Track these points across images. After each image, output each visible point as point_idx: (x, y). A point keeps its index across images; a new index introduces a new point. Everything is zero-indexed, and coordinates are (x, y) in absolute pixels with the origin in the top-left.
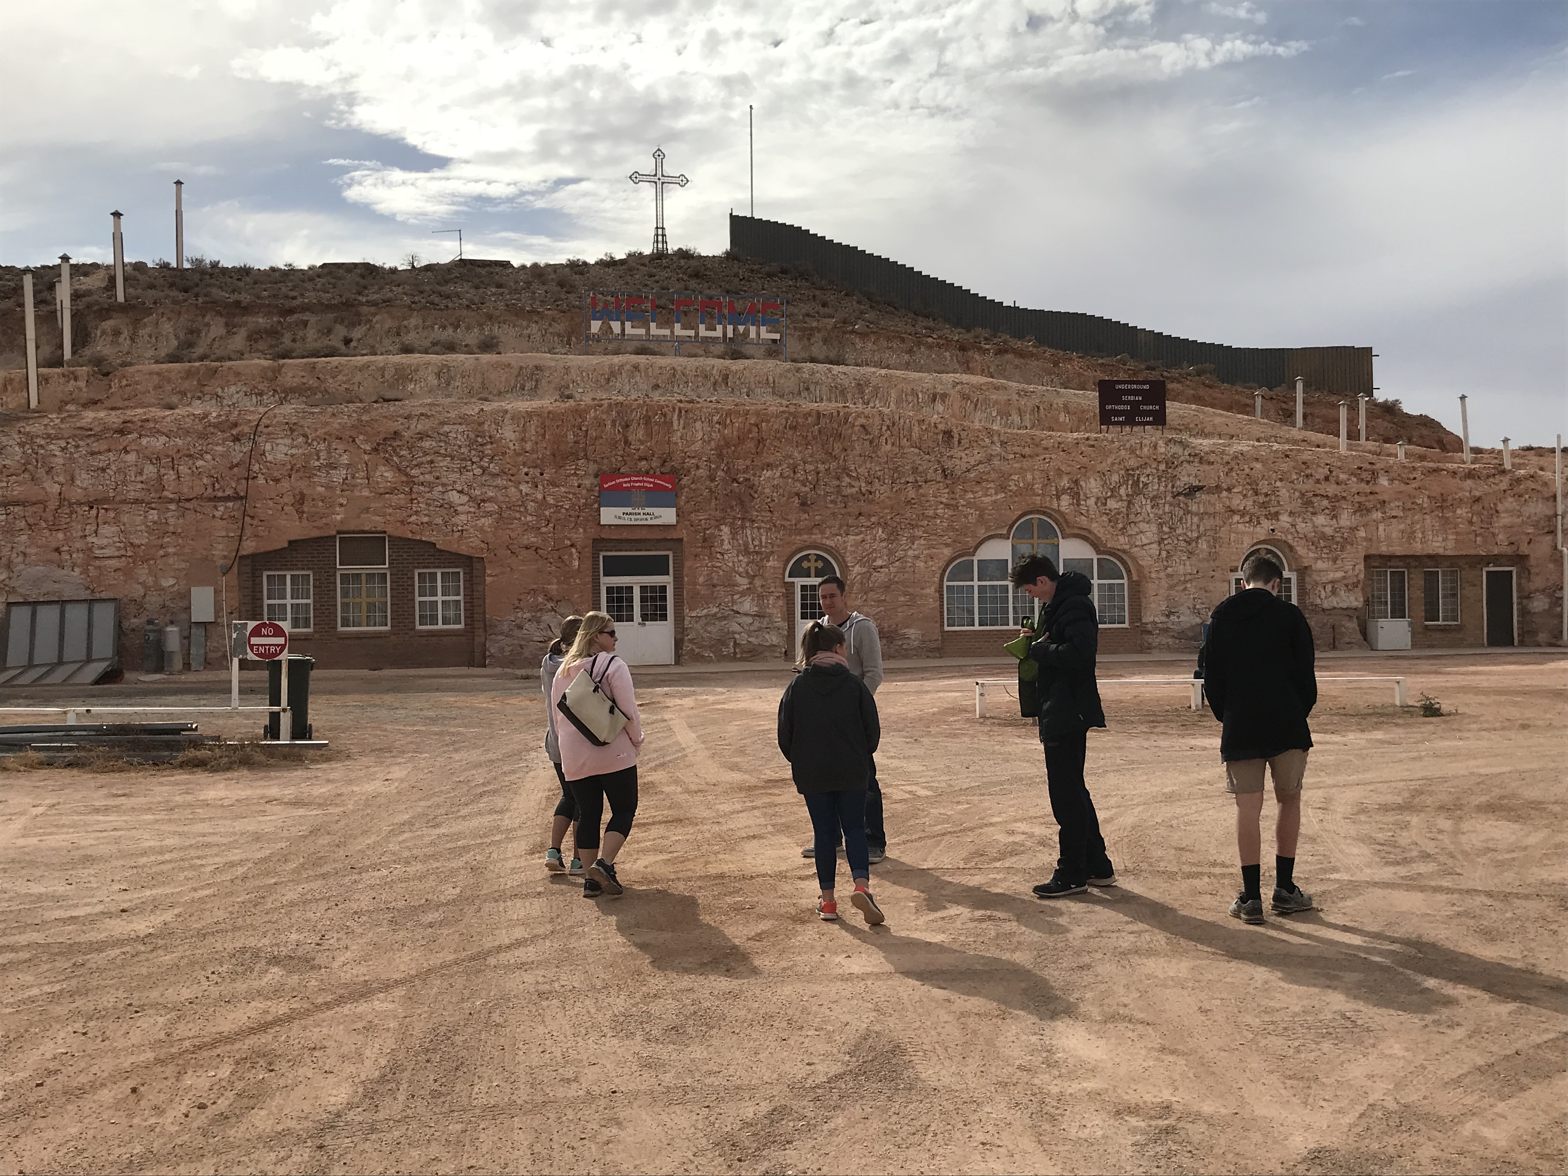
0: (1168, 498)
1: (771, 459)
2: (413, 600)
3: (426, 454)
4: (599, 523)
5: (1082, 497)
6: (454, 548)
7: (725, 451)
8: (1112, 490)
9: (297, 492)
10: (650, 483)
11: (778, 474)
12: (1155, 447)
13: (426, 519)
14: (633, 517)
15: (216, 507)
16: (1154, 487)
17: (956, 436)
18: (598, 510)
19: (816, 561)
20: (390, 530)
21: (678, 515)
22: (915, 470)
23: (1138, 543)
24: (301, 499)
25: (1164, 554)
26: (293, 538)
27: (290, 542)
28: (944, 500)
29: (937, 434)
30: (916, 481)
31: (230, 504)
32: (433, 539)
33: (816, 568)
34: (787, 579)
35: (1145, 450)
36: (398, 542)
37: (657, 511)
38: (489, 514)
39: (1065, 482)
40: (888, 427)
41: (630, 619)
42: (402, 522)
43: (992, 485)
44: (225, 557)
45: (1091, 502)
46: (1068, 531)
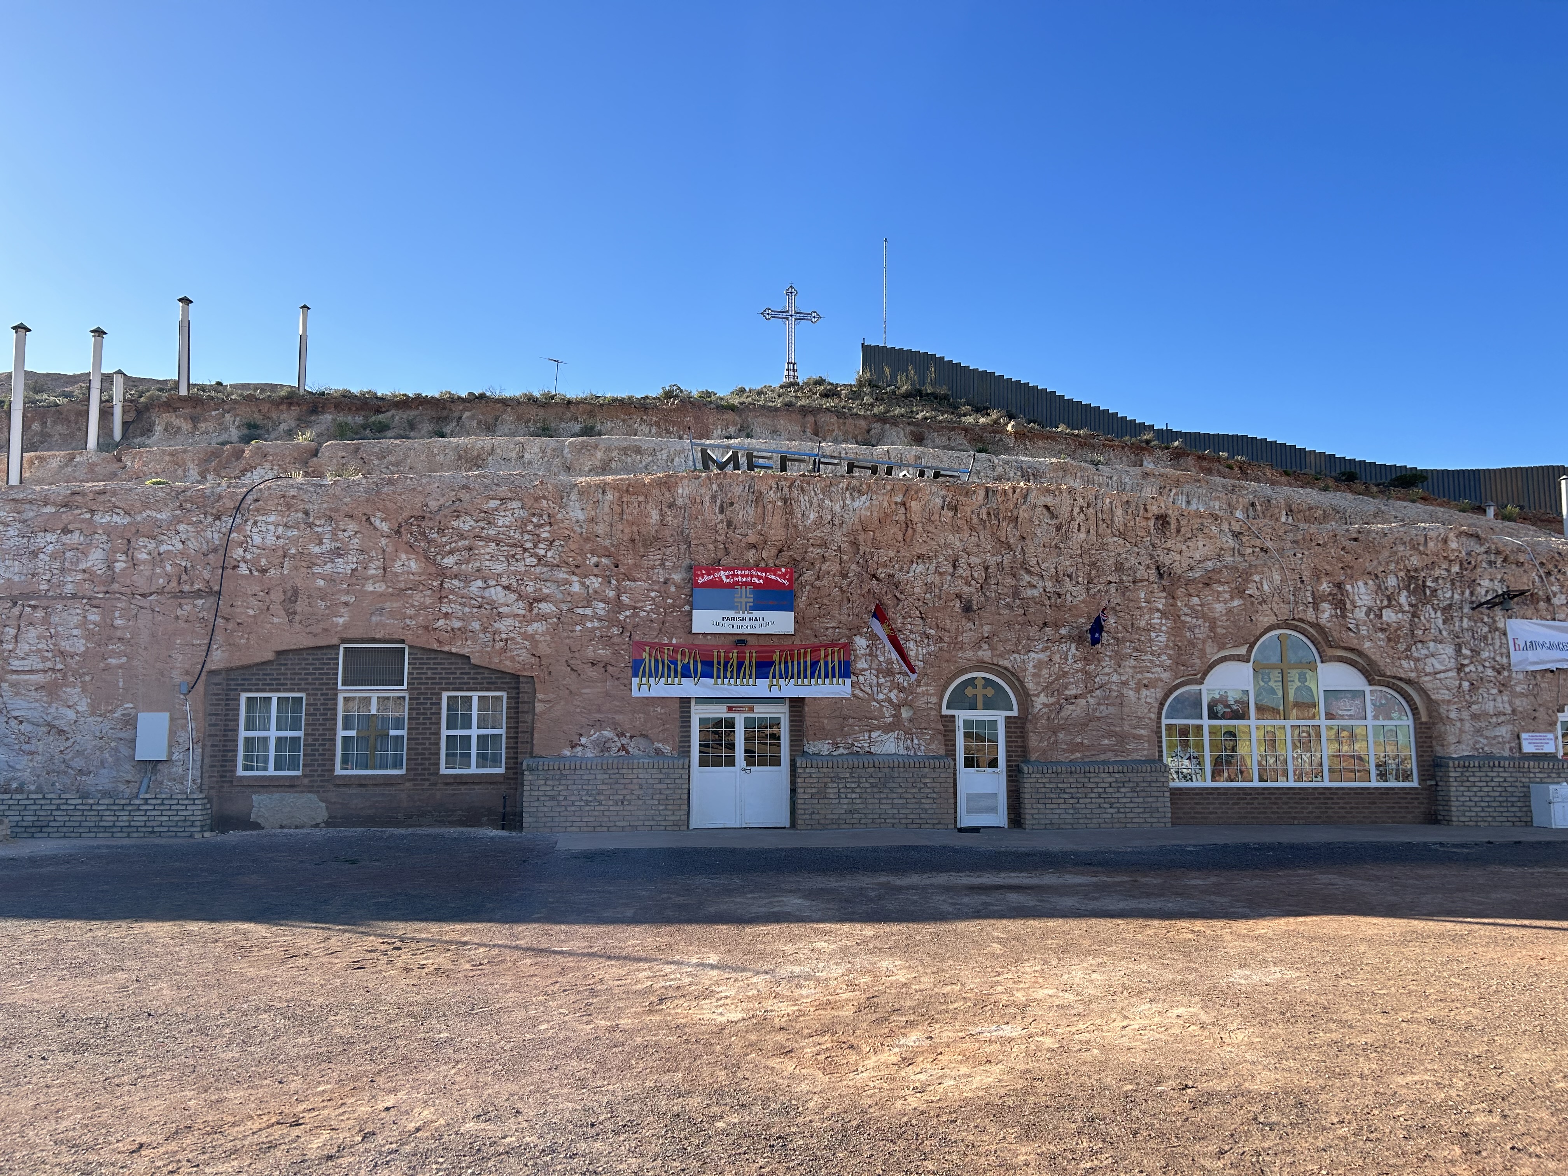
0: (1466, 610)
1: (923, 550)
2: (438, 733)
3: (462, 537)
4: (690, 632)
5: (1348, 606)
6: (495, 662)
7: (861, 538)
8: (1389, 599)
9: (288, 587)
10: (760, 578)
11: (932, 568)
12: (1445, 541)
13: (457, 624)
14: (736, 623)
15: (180, 605)
16: (1446, 594)
17: (1173, 522)
18: (690, 614)
19: (985, 687)
20: (409, 637)
21: (796, 621)
22: (1119, 567)
23: (1428, 669)
24: (294, 595)
25: (1466, 685)
26: (280, 649)
27: (279, 653)
28: (1161, 607)
29: (1147, 519)
30: (1121, 581)
31: (200, 602)
32: (465, 651)
33: (985, 696)
34: (945, 712)
35: (1431, 544)
36: (422, 654)
37: (769, 615)
38: (543, 617)
39: (1325, 587)
40: (1081, 508)
41: (731, 762)
42: (426, 628)
43: (1226, 588)
44: (187, 673)
45: (1360, 614)
46: (1331, 652)
